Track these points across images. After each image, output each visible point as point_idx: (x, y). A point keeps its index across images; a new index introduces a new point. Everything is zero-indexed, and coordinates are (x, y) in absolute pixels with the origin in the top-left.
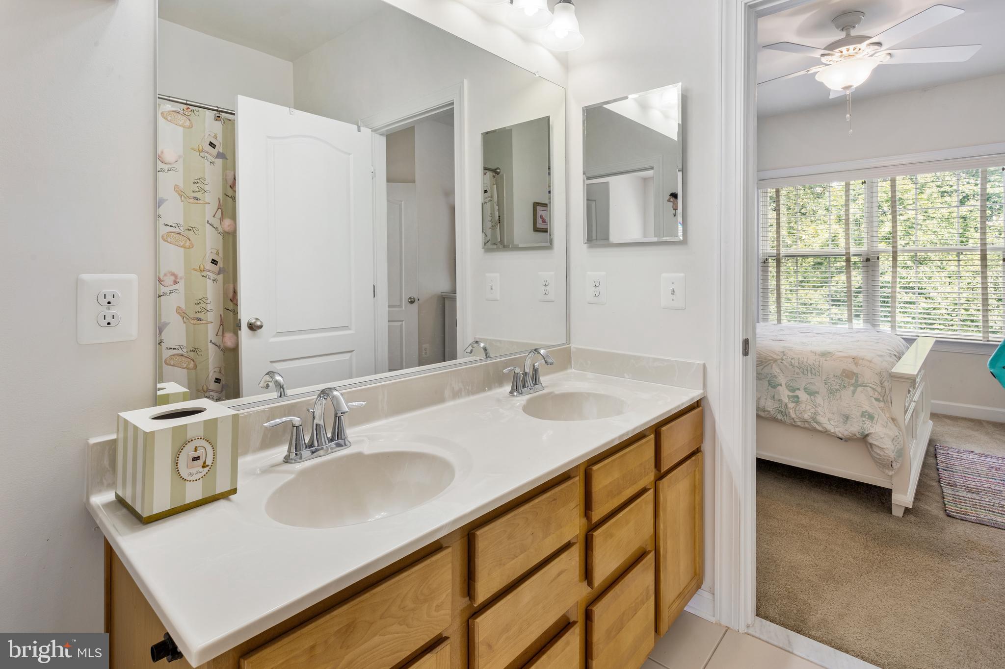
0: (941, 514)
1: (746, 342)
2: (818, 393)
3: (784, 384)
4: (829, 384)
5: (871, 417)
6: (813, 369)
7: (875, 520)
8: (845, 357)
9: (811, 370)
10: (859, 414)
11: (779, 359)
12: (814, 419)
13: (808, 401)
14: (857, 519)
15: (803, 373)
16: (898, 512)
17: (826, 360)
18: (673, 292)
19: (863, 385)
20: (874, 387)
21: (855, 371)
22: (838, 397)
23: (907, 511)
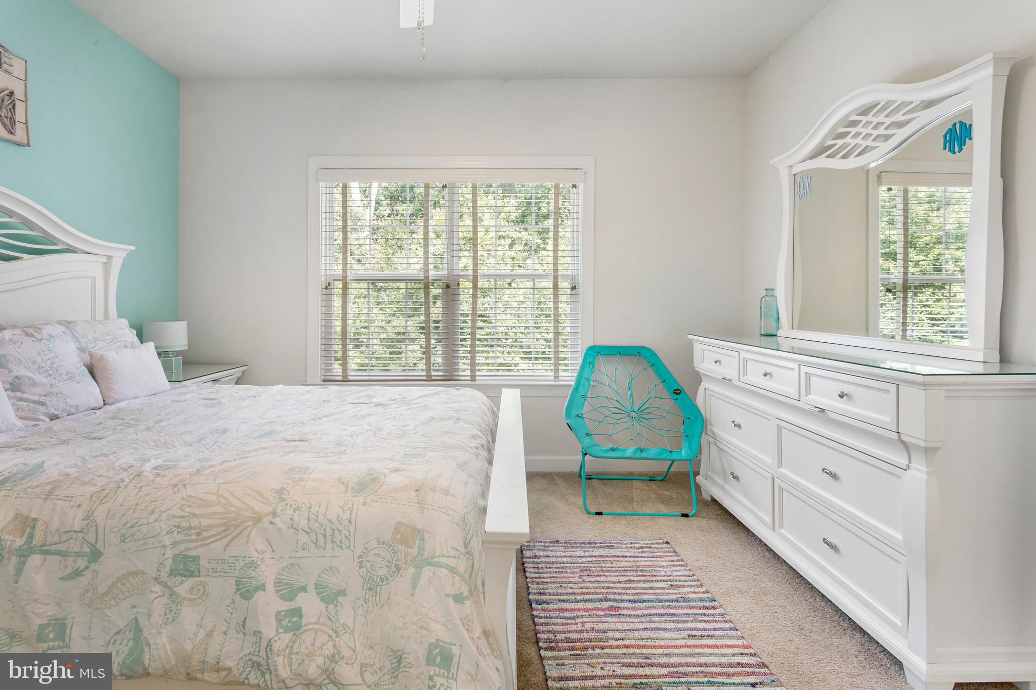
2: (343, 593)
3: (270, 587)
4: (368, 564)
6: (337, 533)
8: (402, 489)
9: (333, 536)
11: (267, 514)
12: (329, 675)
13: (322, 620)
15: (316, 544)
17: (365, 504)
19: (432, 562)
21: (419, 526)
22: (384, 597)
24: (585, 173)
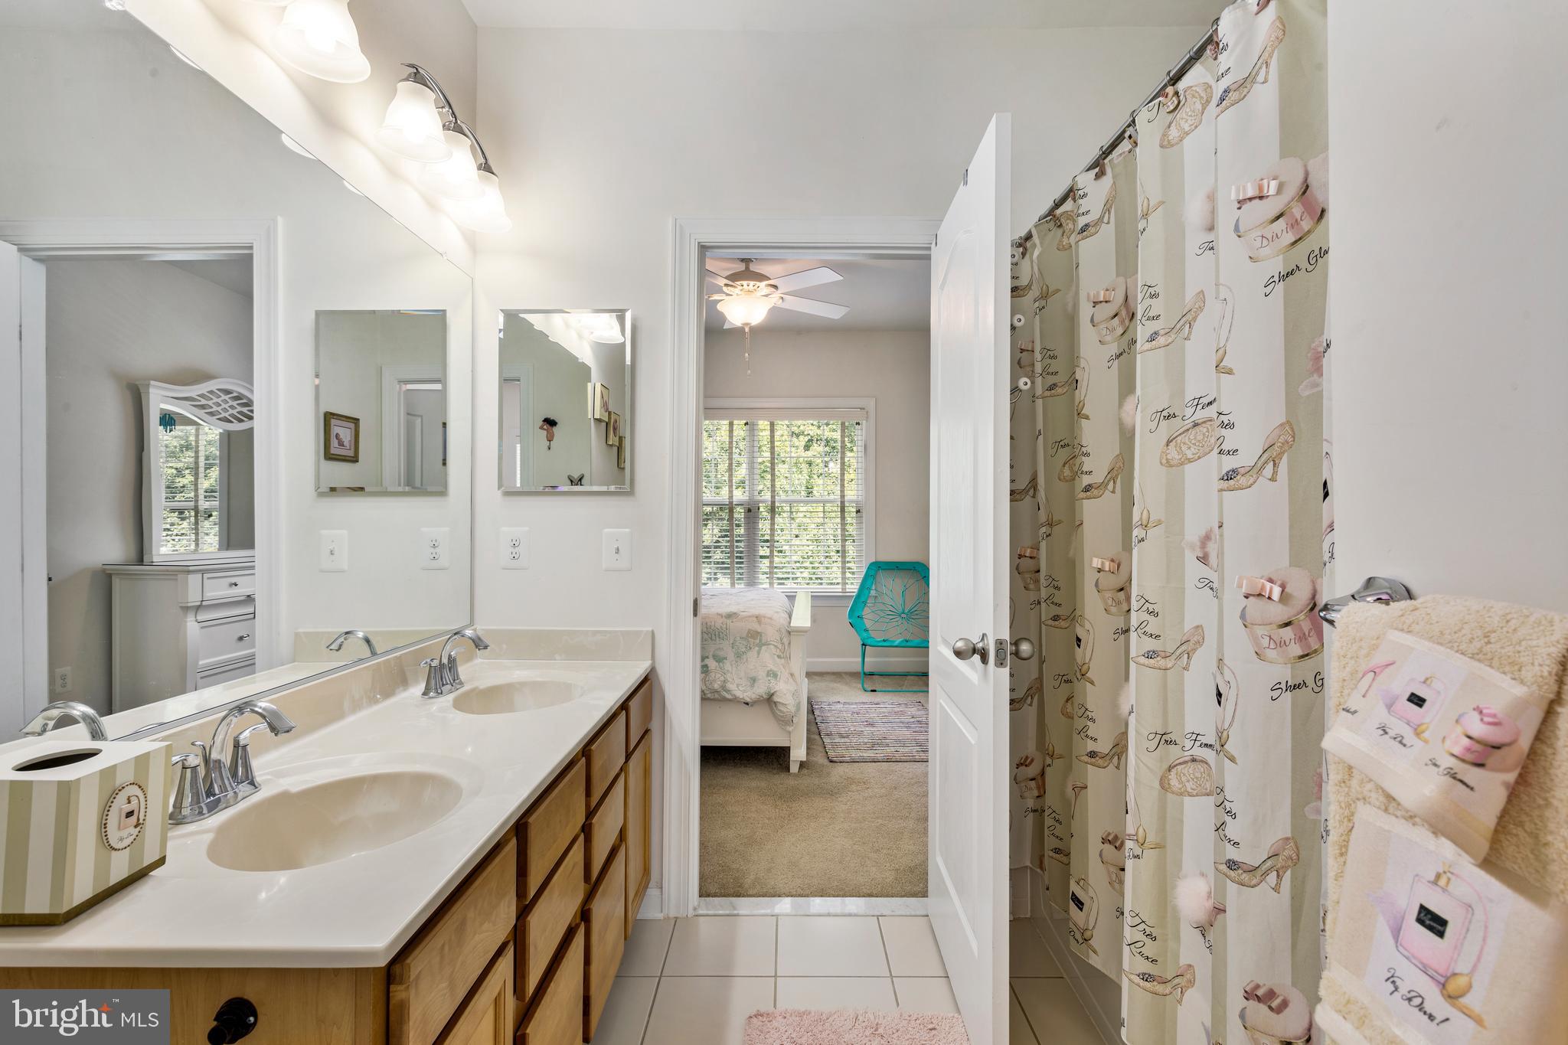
0: (825, 762)
1: (696, 603)
2: (726, 658)
4: (736, 647)
5: (775, 676)
6: (720, 633)
7: (779, 781)
8: (750, 617)
9: (719, 635)
10: (764, 674)
12: (724, 687)
13: (717, 669)
14: (763, 784)
15: (711, 639)
16: (794, 768)
17: (732, 622)
18: (618, 551)
19: (767, 644)
20: (776, 644)
21: (759, 631)
22: (745, 660)
23: (802, 765)
24: (867, 412)
